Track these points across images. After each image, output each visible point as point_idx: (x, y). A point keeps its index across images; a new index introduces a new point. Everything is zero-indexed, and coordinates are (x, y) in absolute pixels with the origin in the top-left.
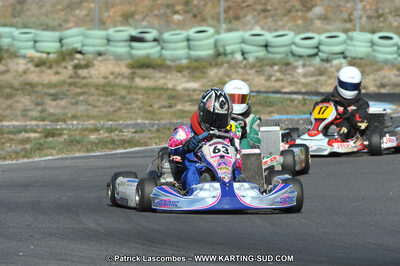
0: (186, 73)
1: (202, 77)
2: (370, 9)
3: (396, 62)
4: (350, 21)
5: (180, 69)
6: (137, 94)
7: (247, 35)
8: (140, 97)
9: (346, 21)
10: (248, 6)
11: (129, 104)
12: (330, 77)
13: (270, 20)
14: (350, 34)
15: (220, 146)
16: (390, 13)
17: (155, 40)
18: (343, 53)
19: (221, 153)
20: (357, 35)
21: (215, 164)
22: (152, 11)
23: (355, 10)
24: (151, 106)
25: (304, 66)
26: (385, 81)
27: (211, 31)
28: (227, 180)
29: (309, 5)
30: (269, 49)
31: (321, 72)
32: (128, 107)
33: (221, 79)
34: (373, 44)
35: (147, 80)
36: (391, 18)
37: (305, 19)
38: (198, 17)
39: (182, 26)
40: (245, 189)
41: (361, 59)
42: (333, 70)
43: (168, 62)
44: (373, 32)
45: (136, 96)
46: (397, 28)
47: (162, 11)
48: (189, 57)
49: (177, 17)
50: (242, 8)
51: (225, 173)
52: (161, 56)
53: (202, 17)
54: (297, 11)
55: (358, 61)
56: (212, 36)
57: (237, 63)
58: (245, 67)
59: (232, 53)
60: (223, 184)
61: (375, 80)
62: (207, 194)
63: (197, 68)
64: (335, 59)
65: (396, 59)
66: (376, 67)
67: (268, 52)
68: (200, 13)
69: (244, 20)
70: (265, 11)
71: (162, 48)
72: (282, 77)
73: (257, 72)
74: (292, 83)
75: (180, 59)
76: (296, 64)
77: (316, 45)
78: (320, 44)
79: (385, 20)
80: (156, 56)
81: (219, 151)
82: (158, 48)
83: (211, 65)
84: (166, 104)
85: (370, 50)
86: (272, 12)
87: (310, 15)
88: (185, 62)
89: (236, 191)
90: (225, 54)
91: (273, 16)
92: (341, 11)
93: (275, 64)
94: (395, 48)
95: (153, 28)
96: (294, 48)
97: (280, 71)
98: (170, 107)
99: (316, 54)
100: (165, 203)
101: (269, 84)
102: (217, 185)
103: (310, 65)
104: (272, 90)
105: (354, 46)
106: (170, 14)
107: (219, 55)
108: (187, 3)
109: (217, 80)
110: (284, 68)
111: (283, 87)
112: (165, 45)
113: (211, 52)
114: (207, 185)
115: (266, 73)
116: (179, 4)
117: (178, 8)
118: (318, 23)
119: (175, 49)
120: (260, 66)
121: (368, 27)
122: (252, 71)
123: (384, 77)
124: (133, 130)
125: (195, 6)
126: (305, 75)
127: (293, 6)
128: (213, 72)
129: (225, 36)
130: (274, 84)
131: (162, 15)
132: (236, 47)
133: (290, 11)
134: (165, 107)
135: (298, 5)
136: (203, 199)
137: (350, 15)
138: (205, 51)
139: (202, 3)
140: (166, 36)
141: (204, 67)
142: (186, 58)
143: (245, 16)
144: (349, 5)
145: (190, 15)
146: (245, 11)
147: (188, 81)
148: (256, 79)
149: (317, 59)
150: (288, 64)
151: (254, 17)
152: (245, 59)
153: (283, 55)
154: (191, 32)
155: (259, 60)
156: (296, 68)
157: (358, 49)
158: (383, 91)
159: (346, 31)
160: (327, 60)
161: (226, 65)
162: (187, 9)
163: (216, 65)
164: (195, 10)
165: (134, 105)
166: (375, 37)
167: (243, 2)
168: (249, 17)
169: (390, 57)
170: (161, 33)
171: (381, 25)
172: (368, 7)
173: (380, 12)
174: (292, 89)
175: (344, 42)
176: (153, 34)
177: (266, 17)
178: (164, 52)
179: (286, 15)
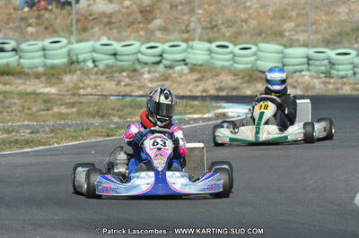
0: (43, 79)
1: (60, 83)
2: (205, 21)
3: (232, 68)
4: (188, 31)
5: (38, 76)
6: (13, 98)
7: (97, 45)
8: (17, 101)
9: (183, 32)
10: (94, 19)
11: (9, 107)
12: (174, 83)
13: (115, 31)
14: (190, 43)
15: (158, 140)
16: (223, 24)
17: (14, 50)
18: (184, 60)
19: (159, 146)
20: (196, 44)
21: (152, 156)
22: (8, 24)
23: (191, 22)
24: (29, 109)
25: (149, 72)
26: (223, 85)
27: (64, 41)
28: (160, 169)
29: (150, 18)
30: (117, 57)
31: (166, 78)
32: (9, 110)
33: (75, 84)
34: (210, 51)
35: (8, 86)
36: (223, 29)
37: (147, 31)
38: (49, 29)
39: (35, 37)
40: (176, 177)
41: (201, 65)
42: (175, 75)
43: (26, 70)
44: (210, 41)
45: (13, 101)
46: (230, 37)
47: (17, 24)
48: (45, 65)
49: (30, 29)
50: (90, 21)
51: (160, 163)
52: (19, 65)
53: (54, 29)
54: (139, 23)
55: (198, 67)
56: (66, 46)
57: (89, 70)
58: (96, 74)
59: (84, 61)
60: (157, 173)
61: (214, 84)
62: (143, 182)
63: (53, 75)
64: (178, 65)
65: (232, 65)
66: (214, 73)
67: (117, 60)
68: (51, 25)
69: (92, 31)
70: (110, 23)
71: (20, 57)
72: (131, 82)
73: (108, 78)
74: (141, 87)
75: (37, 67)
76: (142, 70)
77: (160, 53)
78: (163, 52)
79: (218, 30)
80: (15, 64)
81: (158, 143)
82: (17, 57)
83: (65, 72)
84: (43, 107)
85: (209, 57)
86: (116, 25)
87: (151, 26)
88: (41, 69)
89: (168, 179)
90: (78, 62)
91: (118, 28)
92: (179, 23)
93: (123, 71)
94: (231, 56)
95: (12, 39)
96: (140, 56)
97: (128, 77)
98: (48, 110)
99: (160, 62)
100: (107, 189)
101: (119, 89)
102: (152, 174)
103: (155, 72)
104: (123, 93)
105: (194, 54)
106: (24, 27)
107: (73, 63)
108: (39, 17)
109: (72, 85)
110: (132, 74)
111: (132, 92)
112: (23, 54)
113: (65, 60)
114: (143, 174)
115: (116, 79)
116: (32, 17)
117: (31, 21)
118: (158, 34)
119: (33, 58)
120: (110, 72)
121: (205, 37)
122: (103, 77)
123: (222, 81)
124: (28, 131)
125: (47, 19)
126: (151, 80)
127: (136, 19)
128: (67, 78)
129: (76, 46)
130: (124, 88)
131: (17, 27)
132: (88, 55)
133: (133, 23)
134: (43, 110)
135: (139, 17)
136: (138, 186)
137: (187, 26)
138: (59, 60)
139: (53, 16)
140: (24, 46)
141: (59, 74)
142: (42, 66)
143: (92, 28)
144: (185, 18)
145: (42, 27)
146: (92, 23)
147: (46, 87)
148: (107, 85)
149: (161, 66)
150: (135, 71)
151: (100, 29)
152: (96, 66)
153: (130, 63)
154: (47, 43)
155: (108, 67)
156: (143, 74)
157: (198, 57)
158: (222, 94)
159: (186, 41)
160: (170, 67)
161: (78, 72)
162: (39, 22)
163: (70, 72)
164: (46, 23)
165: (14, 109)
166: (213, 46)
167: (90, 15)
168: (96, 29)
169: (227, 63)
170: (19, 44)
171: (214, 35)
172: (203, 19)
173: (214, 23)
174: (141, 93)
175: (185, 51)
176: (12, 44)
177: (111, 29)
178: (22, 60)
179: (129, 27)
